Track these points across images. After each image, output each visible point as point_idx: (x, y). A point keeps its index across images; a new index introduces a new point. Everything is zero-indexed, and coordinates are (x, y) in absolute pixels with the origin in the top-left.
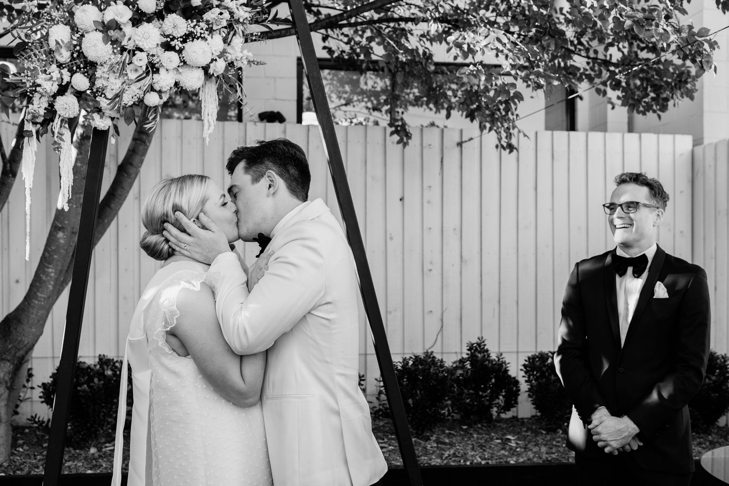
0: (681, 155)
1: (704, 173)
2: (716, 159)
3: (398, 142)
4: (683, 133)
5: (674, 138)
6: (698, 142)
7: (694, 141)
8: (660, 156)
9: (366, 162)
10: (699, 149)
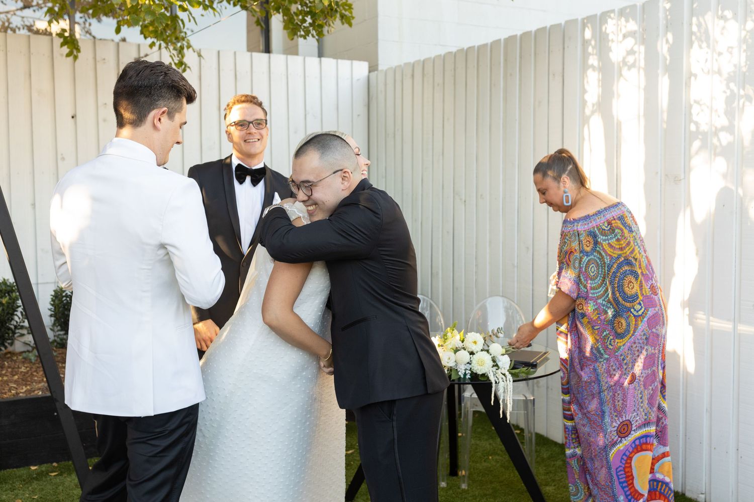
0: (358, 80)
1: (377, 98)
2: (386, 85)
3: (68, 55)
4: (360, 60)
5: (352, 63)
6: (373, 68)
7: (370, 67)
8: (339, 80)
9: (30, 75)
10: (373, 74)
